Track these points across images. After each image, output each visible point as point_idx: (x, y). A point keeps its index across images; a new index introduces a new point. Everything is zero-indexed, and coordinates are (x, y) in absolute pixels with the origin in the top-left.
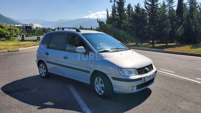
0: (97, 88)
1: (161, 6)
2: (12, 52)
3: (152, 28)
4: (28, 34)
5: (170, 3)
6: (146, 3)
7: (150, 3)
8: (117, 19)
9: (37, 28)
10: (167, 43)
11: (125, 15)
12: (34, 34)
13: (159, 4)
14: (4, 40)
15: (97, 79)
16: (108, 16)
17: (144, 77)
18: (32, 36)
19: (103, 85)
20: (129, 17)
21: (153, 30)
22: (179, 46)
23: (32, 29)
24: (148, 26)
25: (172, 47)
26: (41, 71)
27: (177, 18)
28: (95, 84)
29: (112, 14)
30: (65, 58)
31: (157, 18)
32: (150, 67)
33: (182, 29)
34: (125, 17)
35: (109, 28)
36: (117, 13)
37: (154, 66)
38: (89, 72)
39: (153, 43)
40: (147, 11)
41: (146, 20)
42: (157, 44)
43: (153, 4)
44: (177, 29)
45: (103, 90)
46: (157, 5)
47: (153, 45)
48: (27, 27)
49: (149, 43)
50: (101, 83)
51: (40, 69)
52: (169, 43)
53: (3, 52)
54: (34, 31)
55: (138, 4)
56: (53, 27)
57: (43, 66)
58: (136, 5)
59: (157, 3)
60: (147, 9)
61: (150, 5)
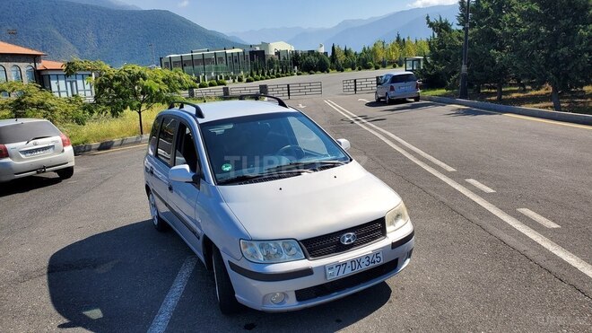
4: (252, 75)
9: (278, 53)
12: (268, 74)
17: (323, 267)
23: (267, 59)
30: (170, 188)
38: (198, 237)
48: (253, 53)
54: (271, 63)
56: (321, 46)
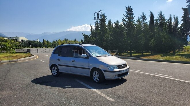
0: (95, 78)
1: (136, 22)
2: (12, 62)
3: (130, 40)
5: (143, 20)
6: (124, 20)
7: (127, 20)
8: (100, 33)
10: (142, 53)
11: (106, 30)
13: (134, 21)
14: (3, 53)
15: (94, 73)
16: (91, 30)
17: (122, 70)
18: (18, 48)
19: (99, 76)
20: (110, 31)
21: (130, 42)
22: (152, 55)
24: (126, 39)
25: (146, 56)
26: (53, 72)
27: (150, 32)
28: (93, 76)
29: (95, 29)
30: (73, 61)
31: (133, 32)
32: (125, 65)
33: (154, 41)
34: (107, 32)
35: (93, 41)
36: (100, 28)
37: (127, 65)
38: (89, 69)
39: (131, 53)
40: (125, 27)
41: (124, 34)
42: (134, 54)
43: (130, 21)
44: (150, 41)
45: (98, 78)
46: (133, 21)
47: (131, 55)
49: (128, 53)
50: (98, 74)
51: (52, 70)
52: (144, 52)
53: (5, 62)
55: (117, 21)
57: (55, 68)
58: (116, 22)
59: (133, 20)
60: (125, 25)
61: (127, 21)
